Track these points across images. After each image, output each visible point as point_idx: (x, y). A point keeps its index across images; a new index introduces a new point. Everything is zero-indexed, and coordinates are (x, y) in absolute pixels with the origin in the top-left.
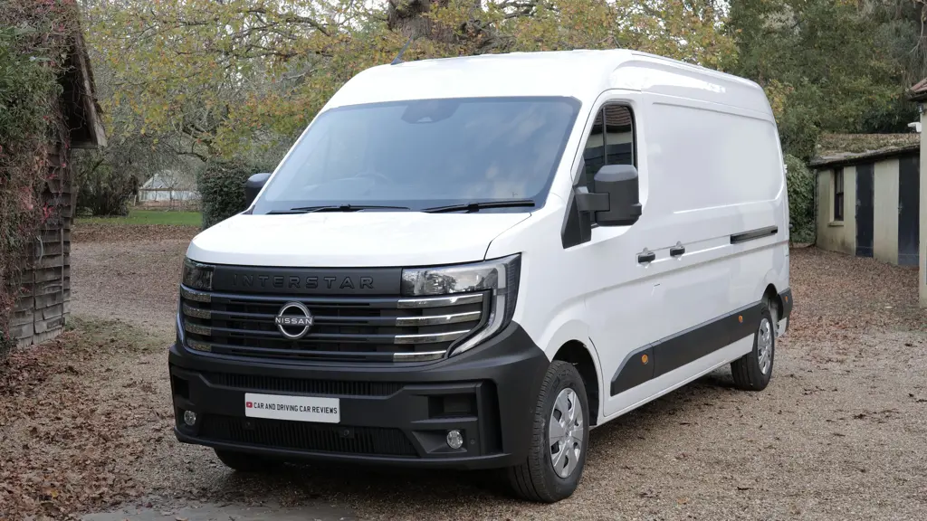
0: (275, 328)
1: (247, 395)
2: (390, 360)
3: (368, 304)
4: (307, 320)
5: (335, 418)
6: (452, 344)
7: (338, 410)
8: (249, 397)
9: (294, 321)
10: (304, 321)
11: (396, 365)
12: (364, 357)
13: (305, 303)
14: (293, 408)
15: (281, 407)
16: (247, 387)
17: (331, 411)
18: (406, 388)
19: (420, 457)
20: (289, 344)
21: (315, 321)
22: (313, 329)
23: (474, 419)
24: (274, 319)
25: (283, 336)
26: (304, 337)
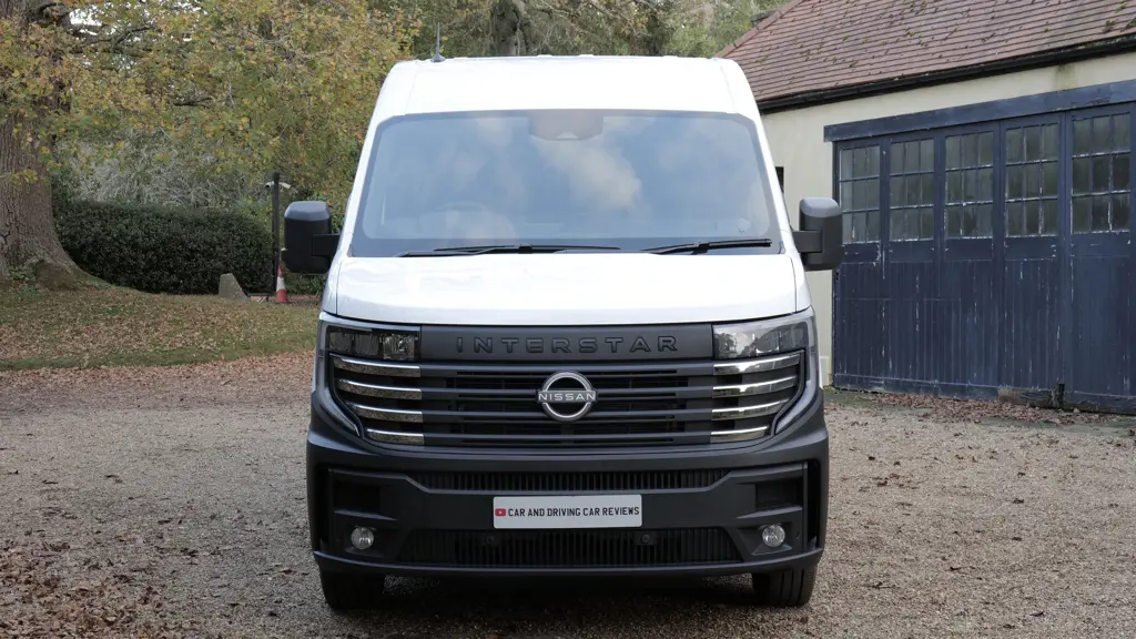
0: (539, 407)
1: (496, 500)
2: (706, 442)
3: (675, 371)
4: (588, 395)
5: (635, 521)
6: (776, 418)
7: (640, 510)
8: (500, 502)
9: (569, 396)
10: (585, 396)
11: (712, 447)
12: (671, 439)
13: (583, 373)
14: (572, 512)
15: (554, 512)
16: (497, 489)
17: (631, 511)
18: (730, 475)
19: (742, 561)
20: (558, 427)
21: (599, 396)
22: (596, 406)
23: (797, 509)
24: (536, 396)
25: (551, 418)
26: (583, 418)
